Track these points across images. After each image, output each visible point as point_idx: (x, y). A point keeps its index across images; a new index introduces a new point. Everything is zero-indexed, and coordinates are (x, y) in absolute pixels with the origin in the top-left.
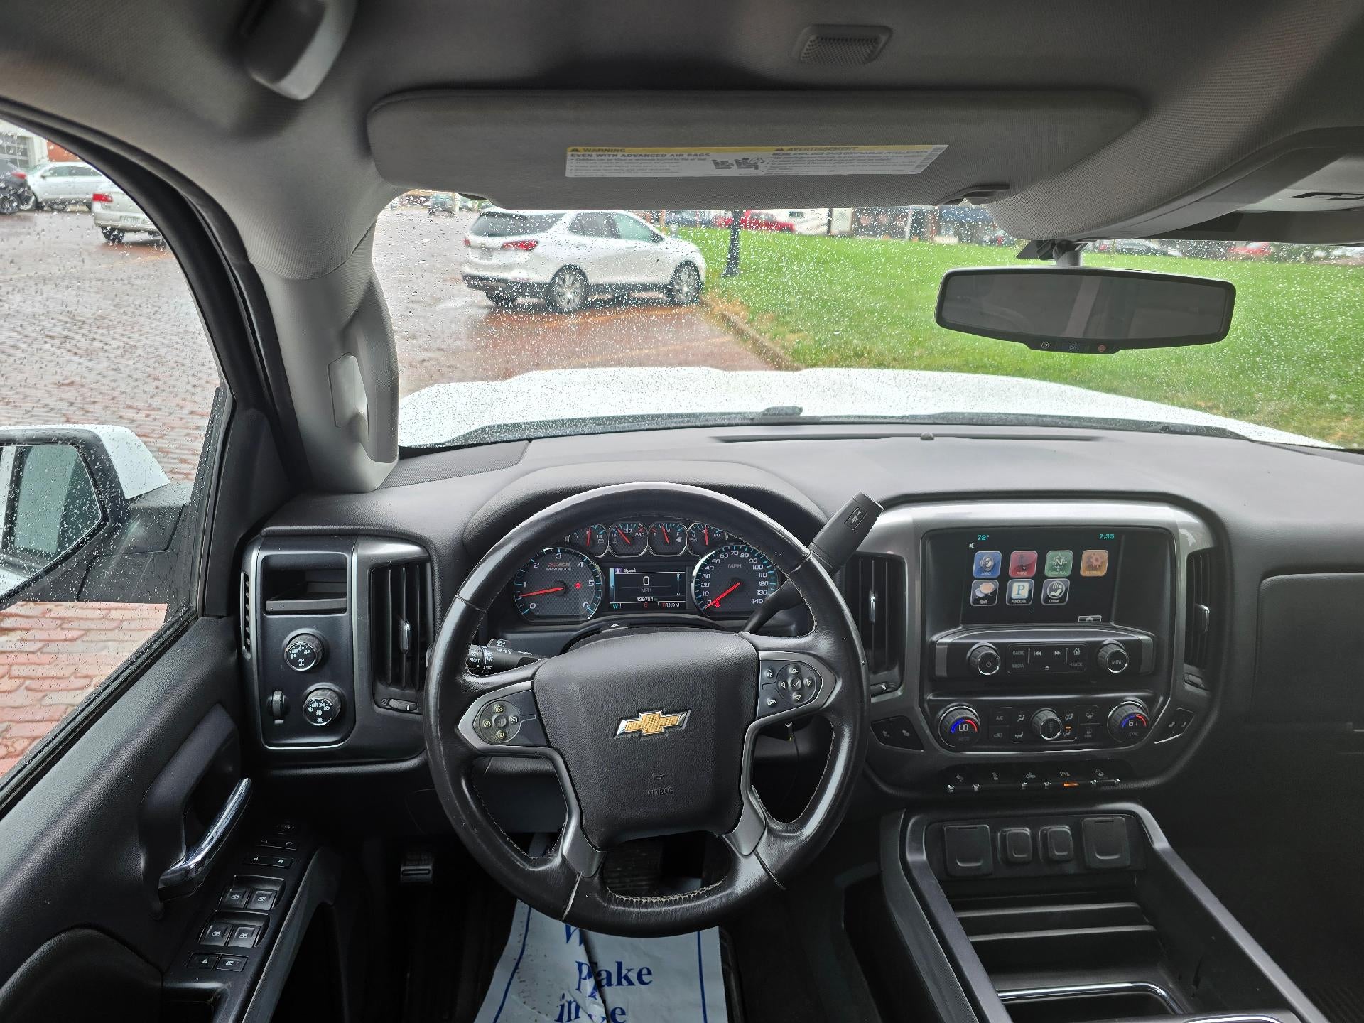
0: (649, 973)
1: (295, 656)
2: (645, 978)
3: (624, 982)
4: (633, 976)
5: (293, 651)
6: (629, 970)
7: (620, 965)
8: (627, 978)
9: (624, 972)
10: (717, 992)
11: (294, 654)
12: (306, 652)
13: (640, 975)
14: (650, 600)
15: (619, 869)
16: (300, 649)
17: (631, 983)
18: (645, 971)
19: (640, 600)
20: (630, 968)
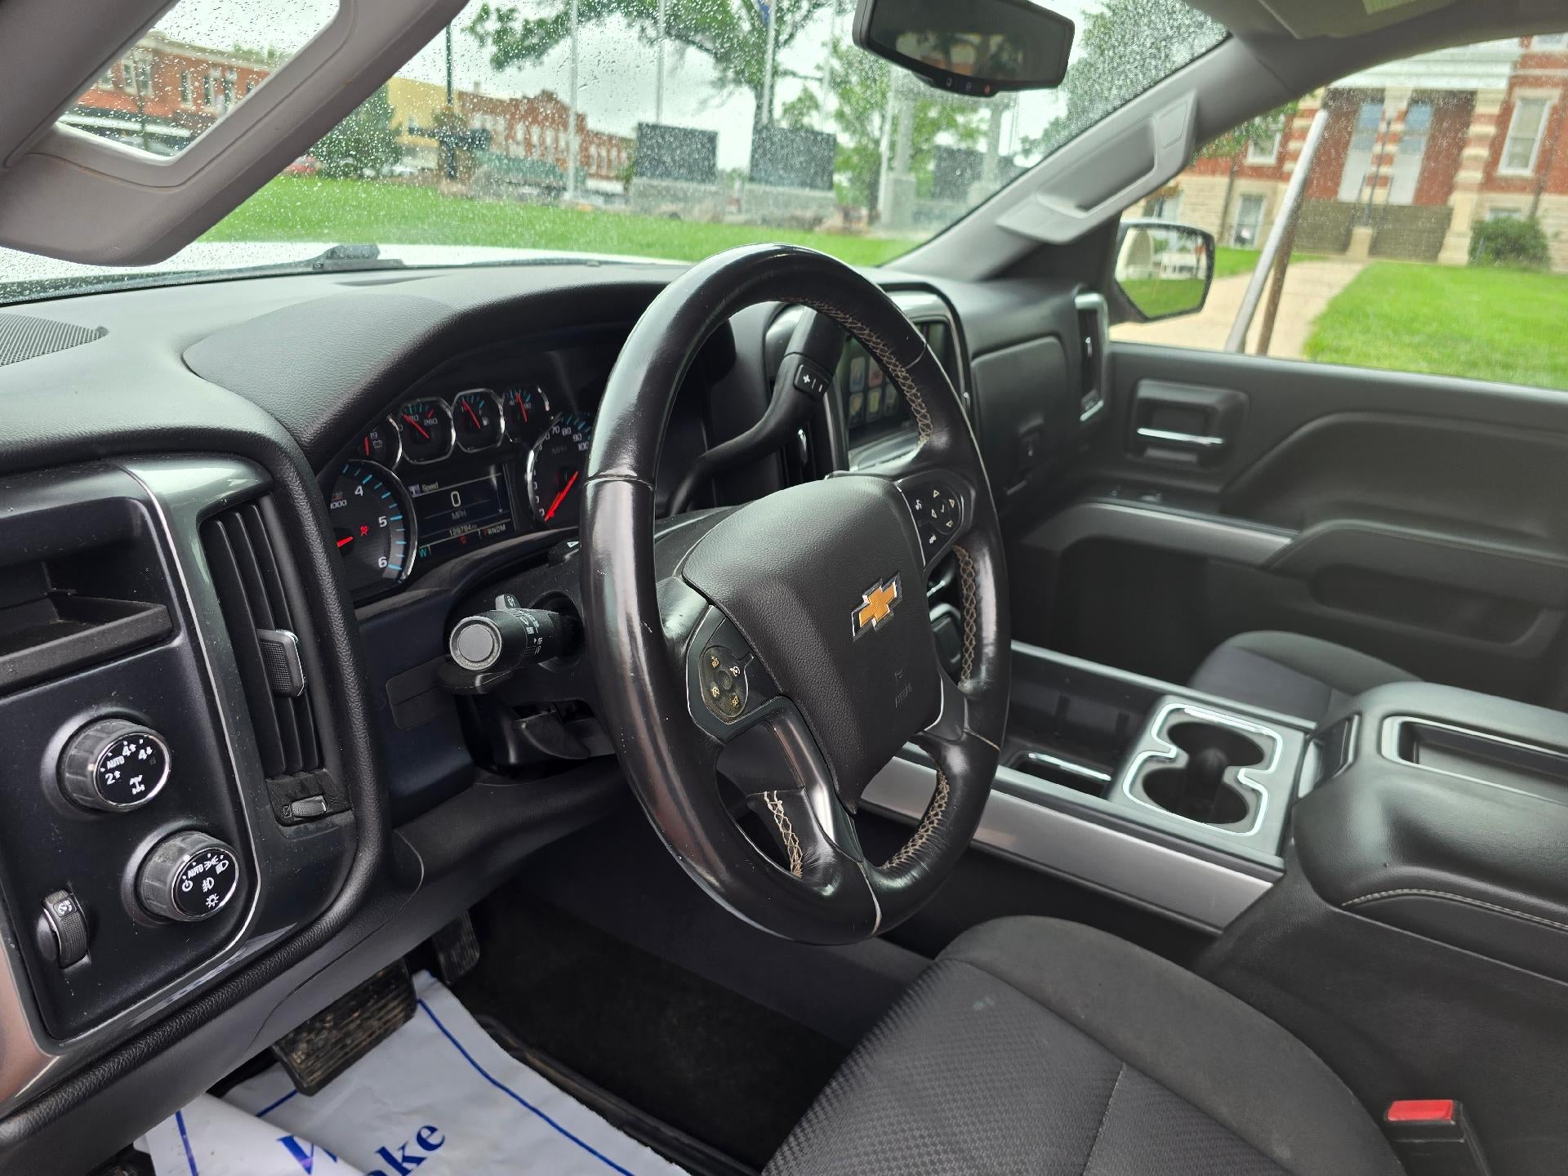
0: (433, 1130)
1: (117, 774)
2: (434, 1140)
3: (406, 1165)
4: (415, 1150)
5: (111, 764)
6: (403, 1148)
7: (384, 1152)
8: (406, 1159)
9: (398, 1156)
10: (533, 1084)
11: (112, 771)
12: (142, 755)
13: (422, 1142)
14: (467, 529)
15: (356, 1014)
16: (126, 752)
17: (418, 1161)
18: (425, 1133)
19: (456, 532)
20: (401, 1145)
